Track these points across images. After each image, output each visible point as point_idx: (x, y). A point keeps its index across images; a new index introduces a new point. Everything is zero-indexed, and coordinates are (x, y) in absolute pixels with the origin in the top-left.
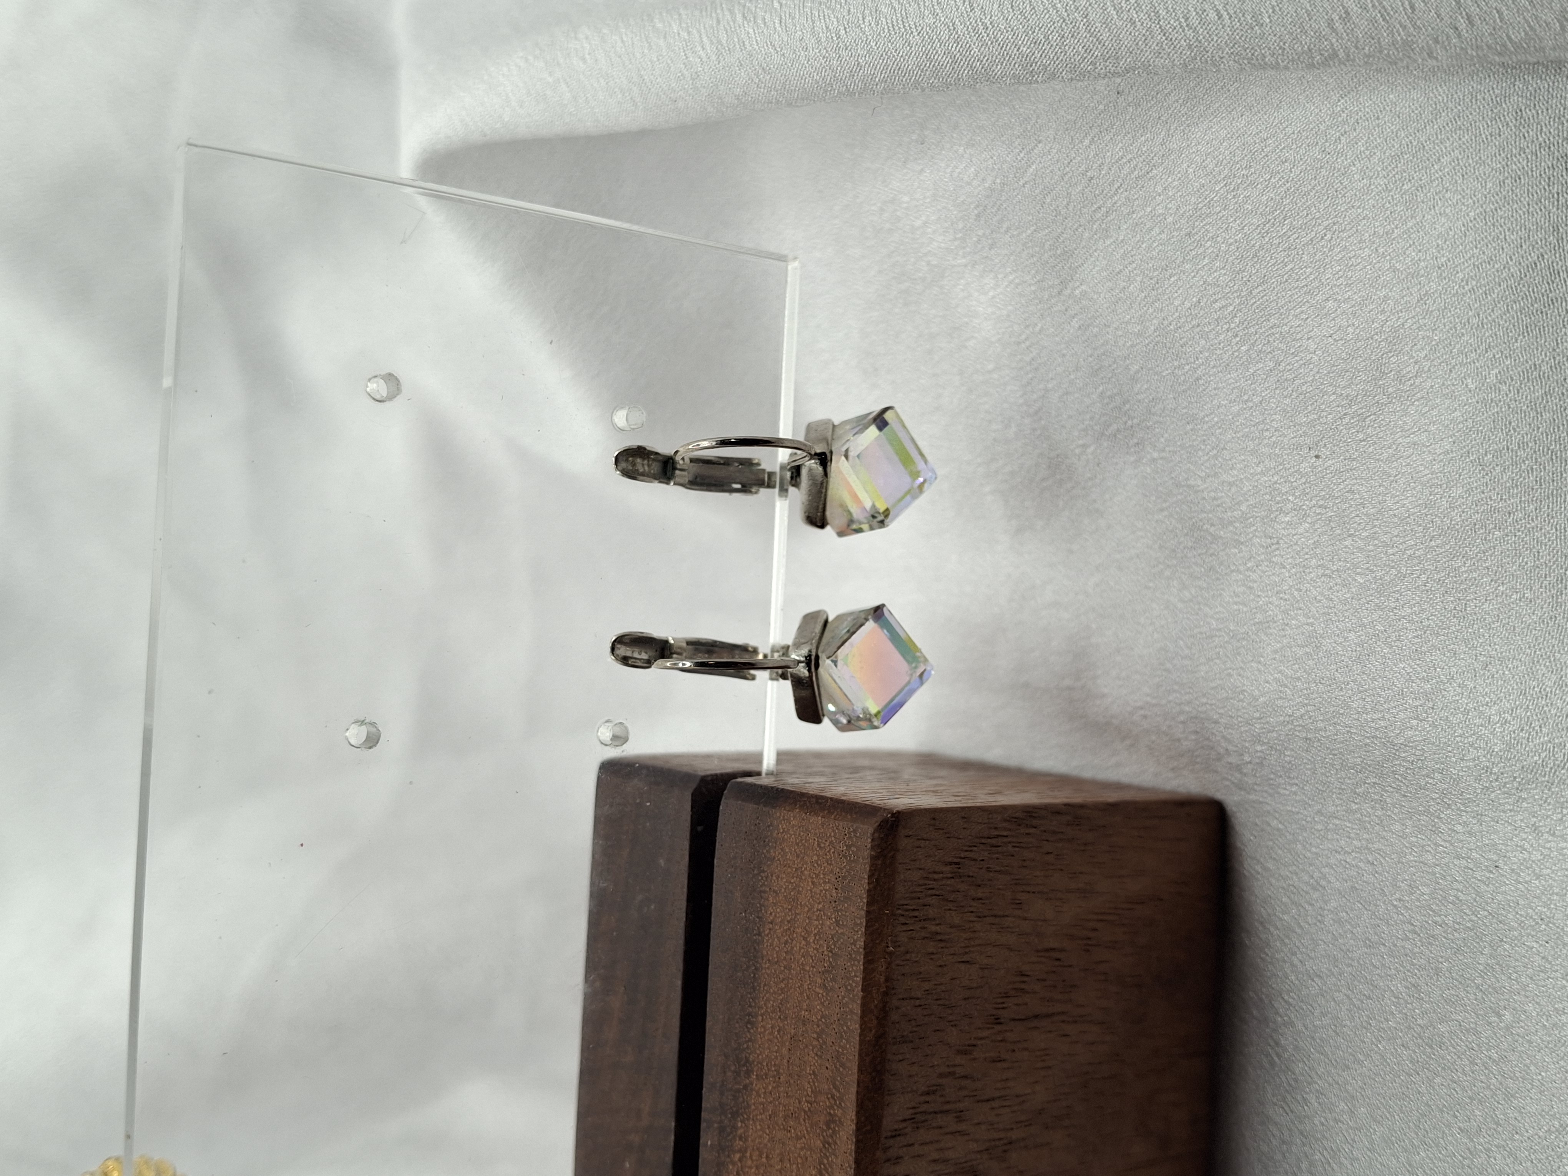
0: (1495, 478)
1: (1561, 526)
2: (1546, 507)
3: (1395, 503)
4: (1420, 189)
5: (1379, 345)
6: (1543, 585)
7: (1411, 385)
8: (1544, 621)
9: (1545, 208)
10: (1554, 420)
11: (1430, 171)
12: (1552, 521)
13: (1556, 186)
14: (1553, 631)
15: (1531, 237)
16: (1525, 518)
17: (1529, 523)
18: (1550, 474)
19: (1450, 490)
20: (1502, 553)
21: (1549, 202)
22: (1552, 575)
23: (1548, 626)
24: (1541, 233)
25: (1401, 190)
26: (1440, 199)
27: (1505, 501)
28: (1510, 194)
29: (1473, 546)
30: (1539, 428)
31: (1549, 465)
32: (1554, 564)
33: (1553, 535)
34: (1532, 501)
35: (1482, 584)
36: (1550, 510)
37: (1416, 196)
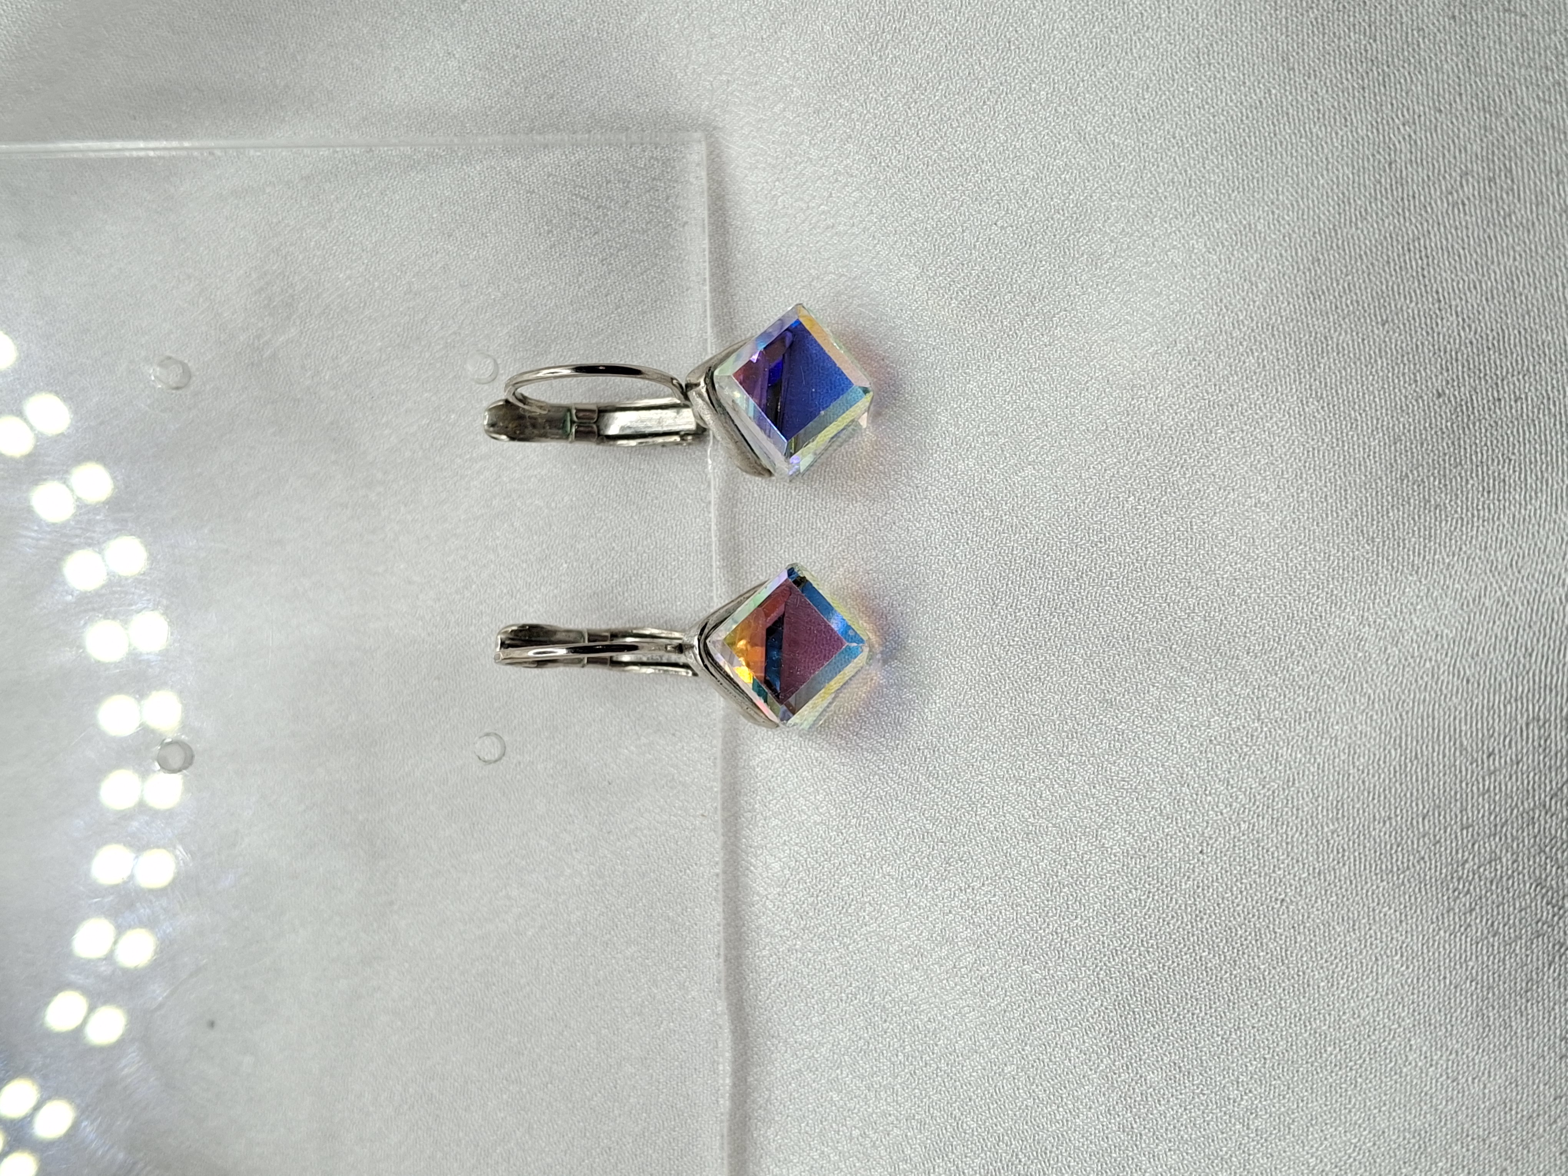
0: (1209, 367)
1: (1294, 411)
2: (1274, 391)
3: (1088, 415)
4: (1114, 29)
5: (1063, 225)
6: (1281, 484)
7: (1110, 268)
8: (1285, 526)
9: (1271, 36)
10: (1272, 290)
11: (1128, 6)
12: (1283, 406)
13: (1284, 9)
14: (1300, 536)
15: (1256, 71)
16: (1251, 408)
17: (1257, 414)
18: (1274, 352)
19: (1156, 390)
20: (1229, 454)
21: (1276, 29)
22: (1290, 470)
23: (1292, 531)
24: (1268, 66)
25: (1091, 33)
26: (1139, 39)
27: (1225, 392)
28: (1228, 24)
29: (1193, 452)
30: (1254, 302)
31: (1271, 342)
32: (1291, 457)
33: (1286, 423)
34: (1257, 386)
35: (1209, 495)
36: (1279, 394)
37: (1109, 39)
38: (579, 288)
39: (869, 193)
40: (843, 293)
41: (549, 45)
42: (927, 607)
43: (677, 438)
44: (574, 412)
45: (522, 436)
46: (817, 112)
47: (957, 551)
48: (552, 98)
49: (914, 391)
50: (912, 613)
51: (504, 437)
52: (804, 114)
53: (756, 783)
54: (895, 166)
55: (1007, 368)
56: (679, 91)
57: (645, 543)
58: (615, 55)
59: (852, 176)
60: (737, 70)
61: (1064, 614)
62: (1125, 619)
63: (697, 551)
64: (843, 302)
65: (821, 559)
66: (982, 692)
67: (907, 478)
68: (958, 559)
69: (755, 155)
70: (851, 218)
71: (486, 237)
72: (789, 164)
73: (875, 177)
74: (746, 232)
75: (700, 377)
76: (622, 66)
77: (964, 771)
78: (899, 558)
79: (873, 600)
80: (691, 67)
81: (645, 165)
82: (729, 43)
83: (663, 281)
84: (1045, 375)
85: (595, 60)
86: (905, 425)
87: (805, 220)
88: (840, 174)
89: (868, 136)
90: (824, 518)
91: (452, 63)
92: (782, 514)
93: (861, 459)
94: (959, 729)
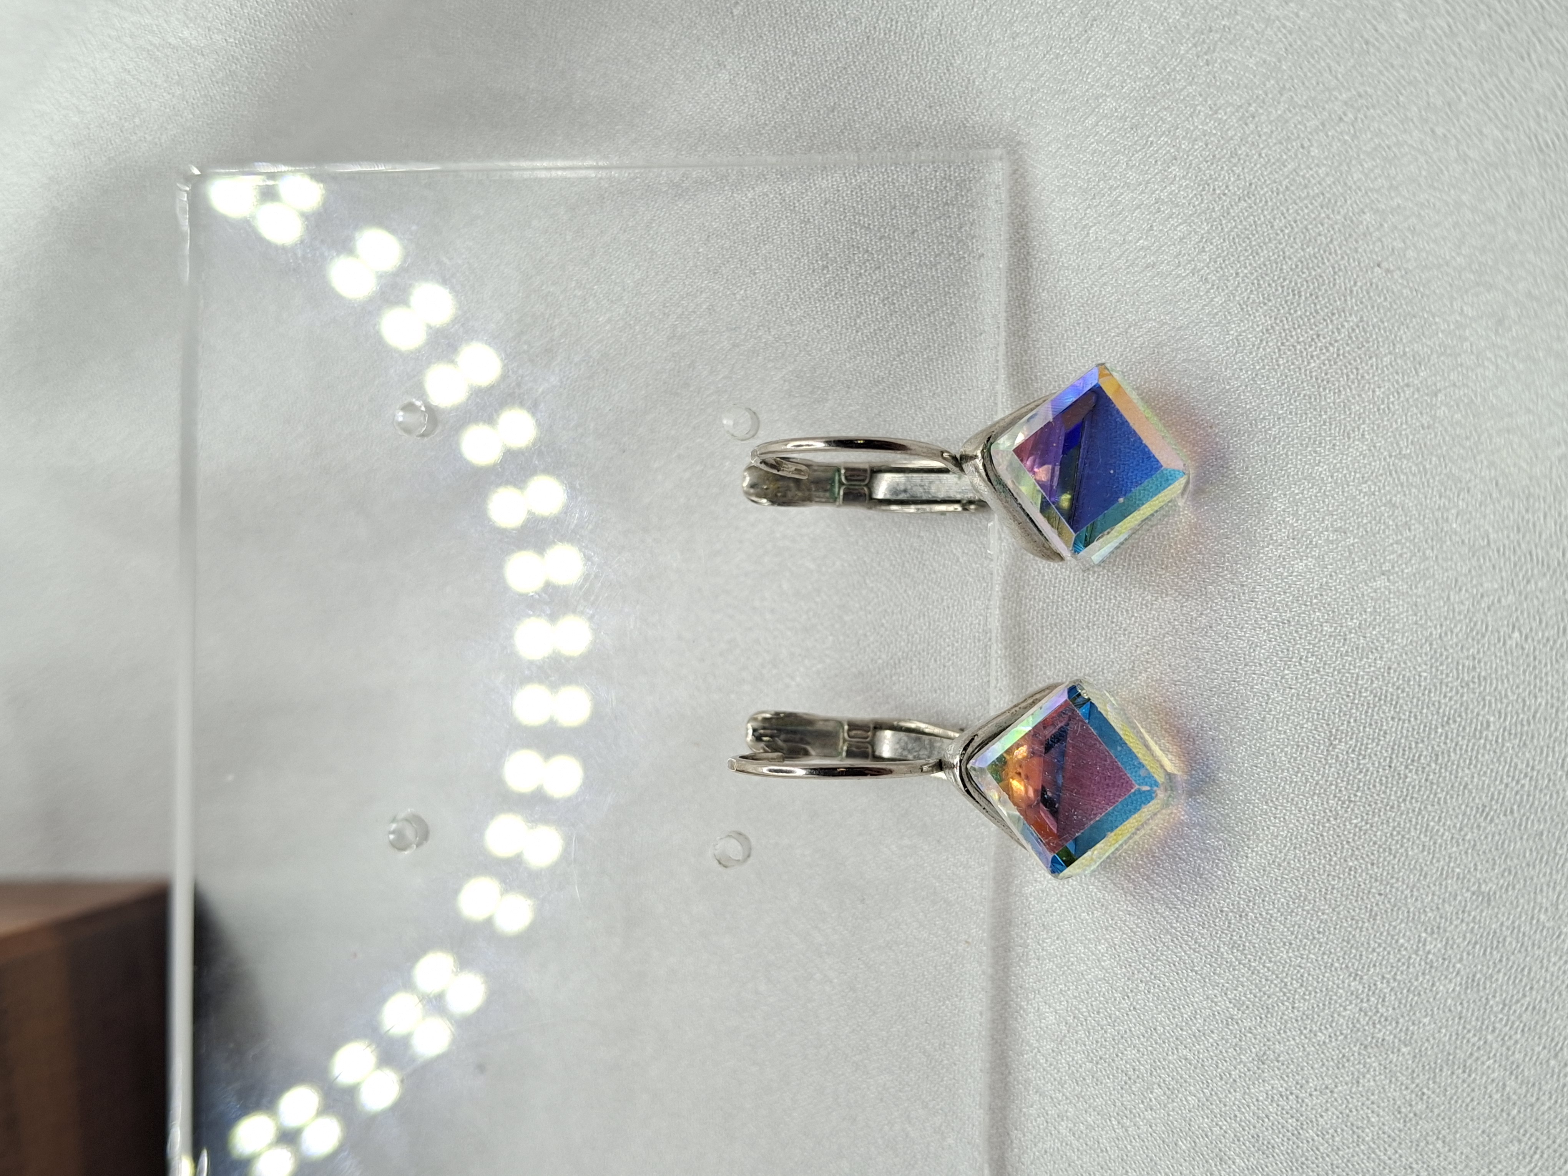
38: (857, 332)
39: (1200, 227)
40: (1165, 345)
41: (829, 49)
42: (1244, 736)
43: (958, 508)
44: (843, 471)
45: (784, 499)
46: (1135, 127)
47: (1286, 672)
48: (833, 111)
49: (1247, 468)
50: (1226, 740)
51: (764, 501)
52: (1120, 130)
53: (1029, 915)
54: (1235, 194)
55: (1370, 450)
56: (978, 100)
57: (917, 622)
58: (904, 58)
59: (1177, 205)
60: (1042, 75)
61: (1424, 768)
62: (1507, 785)
63: (974, 637)
64: (1165, 355)
65: (1121, 660)
66: (1309, 854)
67: (1231, 572)
68: (1287, 682)
69: (1064, 176)
70: (1176, 257)
71: (755, 274)
72: (1102, 189)
73: (1208, 208)
74: (1052, 267)
75: (977, 448)
76: (912, 72)
77: (1279, 948)
78: (1214, 671)
79: (1179, 718)
80: (991, 72)
81: (936, 188)
82: (1032, 43)
83: (953, 323)
84: (1416, 465)
85: (881, 65)
86: (1232, 508)
87: (1121, 256)
88: (1163, 203)
89: (1197, 157)
90: (1127, 611)
91: (724, 76)
92: (1077, 602)
93: (1176, 544)
94: (1275, 894)
